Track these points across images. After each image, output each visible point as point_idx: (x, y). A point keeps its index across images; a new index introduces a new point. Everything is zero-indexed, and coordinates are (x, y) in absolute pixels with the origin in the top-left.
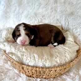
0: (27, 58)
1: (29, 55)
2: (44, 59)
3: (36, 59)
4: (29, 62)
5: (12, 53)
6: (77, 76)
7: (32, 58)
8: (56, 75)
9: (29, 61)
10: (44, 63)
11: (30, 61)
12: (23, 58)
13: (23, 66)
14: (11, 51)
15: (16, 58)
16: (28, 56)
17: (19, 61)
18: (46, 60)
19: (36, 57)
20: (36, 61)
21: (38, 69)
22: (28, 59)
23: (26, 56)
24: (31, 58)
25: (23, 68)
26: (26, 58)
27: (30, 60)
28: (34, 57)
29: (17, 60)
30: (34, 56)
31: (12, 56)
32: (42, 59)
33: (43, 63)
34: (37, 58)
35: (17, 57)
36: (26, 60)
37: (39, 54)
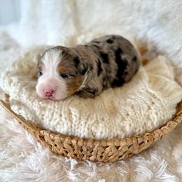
0: (53, 114)
1: (58, 109)
2: (92, 118)
3: (74, 117)
4: (57, 125)
5: (19, 103)
6: (164, 160)
7: (63, 116)
8: (120, 157)
9: (55, 123)
10: (93, 128)
11: (58, 123)
12: (43, 115)
13: (42, 132)
14: (18, 99)
15: (27, 115)
16: (56, 110)
17: (33, 121)
18: (97, 122)
19: (73, 113)
20: (72, 122)
21: (74, 142)
22: (55, 117)
23: (50, 109)
24: (61, 115)
25: (42, 137)
26: (50, 115)
27: (58, 119)
28: (70, 114)
29: (30, 119)
30: (70, 110)
31: (20, 109)
32: (87, 119)
33: (88, 129)
34: (76, 116)
35: (31, 113)
36: (50, 121)
37: (82, 107)
